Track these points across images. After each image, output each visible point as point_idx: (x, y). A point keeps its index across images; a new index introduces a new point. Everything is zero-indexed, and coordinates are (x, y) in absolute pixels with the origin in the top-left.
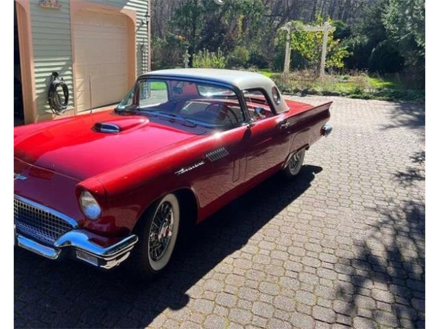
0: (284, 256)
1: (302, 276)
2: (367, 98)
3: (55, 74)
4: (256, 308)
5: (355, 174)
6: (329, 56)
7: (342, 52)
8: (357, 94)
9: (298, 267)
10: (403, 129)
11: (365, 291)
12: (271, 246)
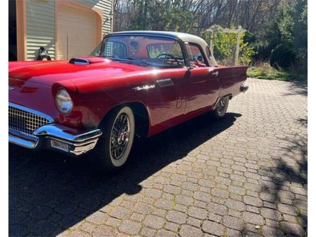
0: (218, 164)
1: (232, 177)
2: (270, 79)
3: (42, 49)
4: (197, 195)
5: (267, 119)
6: (241, 53)
7: (250, 51)
8: (263, 76)
9: (229, 171)
10: (299, 96)
11: (285, 188)
12: (206, 158)
